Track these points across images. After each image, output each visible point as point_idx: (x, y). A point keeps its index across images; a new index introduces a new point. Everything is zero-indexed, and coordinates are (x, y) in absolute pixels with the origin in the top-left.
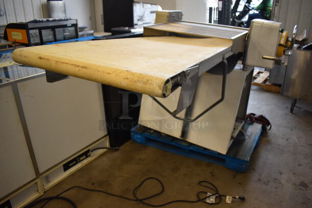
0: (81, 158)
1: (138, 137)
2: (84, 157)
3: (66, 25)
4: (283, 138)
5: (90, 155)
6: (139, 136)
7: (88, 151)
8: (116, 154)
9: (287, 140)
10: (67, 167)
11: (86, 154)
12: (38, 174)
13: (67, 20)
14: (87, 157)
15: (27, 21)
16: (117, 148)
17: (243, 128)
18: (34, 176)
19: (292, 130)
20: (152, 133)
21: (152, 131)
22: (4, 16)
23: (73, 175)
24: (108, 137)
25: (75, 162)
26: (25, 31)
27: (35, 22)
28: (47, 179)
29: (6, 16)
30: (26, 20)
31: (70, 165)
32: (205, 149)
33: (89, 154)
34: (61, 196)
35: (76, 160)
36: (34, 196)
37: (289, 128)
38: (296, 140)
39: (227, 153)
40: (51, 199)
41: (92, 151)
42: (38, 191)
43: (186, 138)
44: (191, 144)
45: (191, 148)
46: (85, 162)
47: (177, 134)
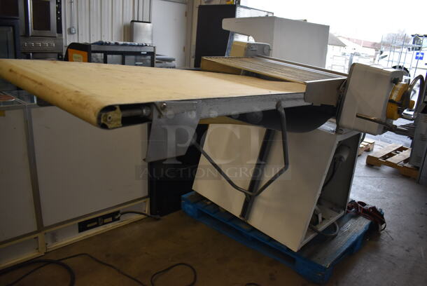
0: (106, 221)
1: (188, 207)
2: (110, 219)
3: (140, 52)
4: (403, 247)
5: (119, 219)
6: (191, 207)
7: (117, 213)
8: (154, 225)
9: (408, 251)
10: (83, 227)
11: (114, 216)
12: (41, 227)
13: (142, 46)
14: (114, 220)
15: (92, 42)
16: (158, 217)
17: (340, 221)
18: (35, 229)
19: (422, 237)
20: (208, 205)
21: (209, 203)
22: (76, 35)
23: (89, 239)
24: (149, 199)
25: (96, 223)
26: (86, 53)
27: (101, 43)
28: (54, 237)
29: (78, 34)
30: (90, 40)
31: (88, 226)
32: (271, 239)
33: (117, 217)
34: (63, 261)
35: (97, 222)
36: (30, 255)
37: (418, 233)
38: (423, 254)
39: (299, 251)
40: (49, 262)
41: (122, 214)
42: (37, 249)
43: (248, 219)
44: (254, 229)
45: (252, 234)
46: (111, 226)
47: (236, 211)
